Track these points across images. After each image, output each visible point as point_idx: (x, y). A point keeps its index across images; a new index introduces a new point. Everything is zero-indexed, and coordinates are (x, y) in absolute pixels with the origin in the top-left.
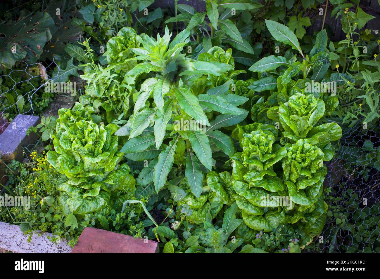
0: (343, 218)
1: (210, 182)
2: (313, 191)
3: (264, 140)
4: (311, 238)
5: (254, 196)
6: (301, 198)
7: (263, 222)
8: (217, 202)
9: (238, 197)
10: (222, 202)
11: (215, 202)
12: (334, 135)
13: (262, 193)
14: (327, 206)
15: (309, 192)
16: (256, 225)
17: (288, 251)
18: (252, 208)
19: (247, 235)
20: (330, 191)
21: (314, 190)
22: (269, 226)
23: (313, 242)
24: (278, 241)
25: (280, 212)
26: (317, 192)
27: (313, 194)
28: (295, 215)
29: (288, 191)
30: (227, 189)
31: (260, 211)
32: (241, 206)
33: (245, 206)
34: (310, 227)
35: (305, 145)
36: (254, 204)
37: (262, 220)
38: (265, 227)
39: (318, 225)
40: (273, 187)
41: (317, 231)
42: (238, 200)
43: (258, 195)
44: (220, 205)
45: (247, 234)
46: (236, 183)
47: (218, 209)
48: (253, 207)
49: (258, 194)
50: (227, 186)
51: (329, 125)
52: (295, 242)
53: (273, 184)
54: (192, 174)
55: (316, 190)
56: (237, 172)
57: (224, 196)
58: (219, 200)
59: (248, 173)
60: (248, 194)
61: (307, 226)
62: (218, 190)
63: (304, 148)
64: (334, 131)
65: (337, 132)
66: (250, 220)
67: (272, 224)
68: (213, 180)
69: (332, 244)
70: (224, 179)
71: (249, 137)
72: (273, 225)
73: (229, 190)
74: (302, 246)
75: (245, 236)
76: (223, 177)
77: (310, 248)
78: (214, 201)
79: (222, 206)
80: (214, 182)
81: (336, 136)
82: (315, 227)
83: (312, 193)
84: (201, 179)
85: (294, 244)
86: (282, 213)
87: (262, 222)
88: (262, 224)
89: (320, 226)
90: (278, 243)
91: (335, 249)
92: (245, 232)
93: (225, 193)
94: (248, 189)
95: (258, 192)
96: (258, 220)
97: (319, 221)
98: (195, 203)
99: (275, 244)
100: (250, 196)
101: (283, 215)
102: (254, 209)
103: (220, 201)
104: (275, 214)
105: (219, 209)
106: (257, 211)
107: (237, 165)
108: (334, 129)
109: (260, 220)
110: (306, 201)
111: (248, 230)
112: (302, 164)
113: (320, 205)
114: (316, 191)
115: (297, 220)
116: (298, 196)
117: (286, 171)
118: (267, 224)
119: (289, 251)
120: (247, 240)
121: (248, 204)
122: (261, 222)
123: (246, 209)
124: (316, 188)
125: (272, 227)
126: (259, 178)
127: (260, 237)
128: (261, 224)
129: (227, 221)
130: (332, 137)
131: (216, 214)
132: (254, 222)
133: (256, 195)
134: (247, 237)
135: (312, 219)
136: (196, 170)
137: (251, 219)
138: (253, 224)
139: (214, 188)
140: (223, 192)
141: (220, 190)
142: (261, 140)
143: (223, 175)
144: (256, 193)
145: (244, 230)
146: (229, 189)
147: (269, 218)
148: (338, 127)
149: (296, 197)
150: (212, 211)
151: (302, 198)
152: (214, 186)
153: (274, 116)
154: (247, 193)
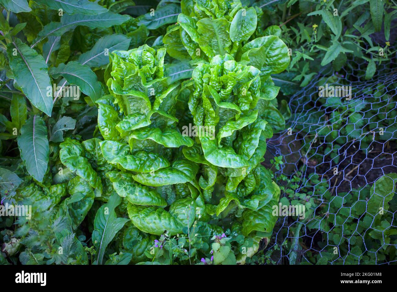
0: (306, 201)
1: (64, 156)
2: (247, 146)
3: (149, 59)
4: (255, 243)
5: (140, 163)
6: (226, 156)
7: (165, 218)
8: (81, 193)
9: (115, 175)
10: (91, 193)
11: (79, 192)
12: (277, 60)
13: (156, 159)
14: (278, 188)
15: (242, 149)
16: (151, 225)
17: (211, 263)
18: (142, 192)
19: (139, 248)
20: (281, 163)
21: (250, 143)
22: (176, 223)
23: (259, 250)
24: (192, 247)
25: (195, 199)
26: (255, 146)
27: (249, 150)
28: (222, 199)
29: (200, 145)
30: (99, 168)
31: (158, 198)
32: (122, 191)
33: (128, 191)
34: (251, 222)
35: (225, 64)
36: (143, 182)
37: (163, 214)
38: (168, 227)
39: (265, 218)
40: (172, 139)
41: (265, 229)
42: (115, 180)
43: (148, 163)
44: (88, 199)
45: (139, 245)
46: (106, 145)
47: (84, 206)
48: (143, 190)
49: (147, 160)
50: (99, 164)
51: (266, 40)
52: (223, 241)
53: (173, 134)
54: (31, 142)
55: (253, 142)
56: (107, 123)
57: (91, 178)
58: (85, 190)
59: (124, 120)
60: (128, 160)
61: (247, 222)
62: (80, 168)
63: (225, 70)
64: (277, 52)
65: (280, 53)
66: (141, 217)
67: (182, 220)
68: (70, 152)
69: (293, 250)
70: (93, 151)
71: (122, 56)
72: (184, 222)
73: (103, 171)
74: (241, 258)
75: (135, 250)
76: (91, 147)
77: (254, 260)
78: (76, 191)
79: (93, 201)
80: (72, 156)
81: (280, 61)
82: (260, 222)
83: (247, 149)
84: (46, 148)
85: (221, 245)
86: (199, 199)
87: (162, 218)
88: (163, 221)
89: (268, 219)
90: (194, 251)
91: (300, 258)
92: (135, 243)
93: (93, 173)
94: (129, 153)
95: (148, 156)
96: (156, 216)
97: (267, 212)
98: (40, 197)
99: (187, 254)
100: (133, 163)
101: (202, 204)
102: (146, 195)
103: (87, 190)
104: (187, 201)
105: (87, 207)
106: (152, 198)
107: (105, 111)
108: (274, 47)
109: (159, 216)
110: (235, 160)
111: (140, 239)
112: (222, 92)
113: (265, 184)
114: (253, 145)
115: (225, 205)
116: (220, 153)
117: (197, 116)
118: (172, 220)
119: (213, 261)
120: (140, 257)
121: (134, 186)
122: (160, 219)
123: (132, 197)
124: (251, 139)
125: (181, 226)
126: (145, 122)
127: (160, 245)
128: (160, 221)
129: (101, 226)
130: (274, 64)
131: (83, 217)
132: (148, 219)
133: (145, 162)
134: (139, 250)
135: (252, 202)
136: (38, 136)
137: (143, 215)
138: (148, 223)
139: (73, 165)
140: (89, 170)
141: (83, 168)
142: (145, 58)
143: (91, 144)
144: (143, 159)
145: (133, 240)
146: (103, 169)
147: (175, 211)
148: (281, 45)
149: (217, 155)
150: (75, 211)
151: (229, 156)
152: (71, 162)
153: (176, 50)
154: (126, 159)
